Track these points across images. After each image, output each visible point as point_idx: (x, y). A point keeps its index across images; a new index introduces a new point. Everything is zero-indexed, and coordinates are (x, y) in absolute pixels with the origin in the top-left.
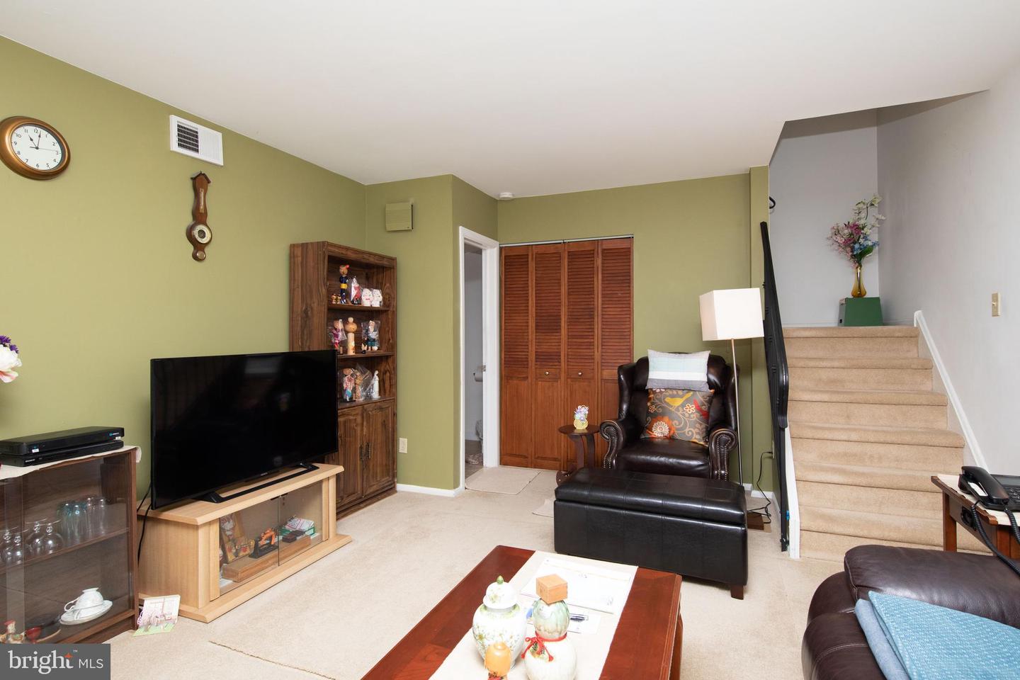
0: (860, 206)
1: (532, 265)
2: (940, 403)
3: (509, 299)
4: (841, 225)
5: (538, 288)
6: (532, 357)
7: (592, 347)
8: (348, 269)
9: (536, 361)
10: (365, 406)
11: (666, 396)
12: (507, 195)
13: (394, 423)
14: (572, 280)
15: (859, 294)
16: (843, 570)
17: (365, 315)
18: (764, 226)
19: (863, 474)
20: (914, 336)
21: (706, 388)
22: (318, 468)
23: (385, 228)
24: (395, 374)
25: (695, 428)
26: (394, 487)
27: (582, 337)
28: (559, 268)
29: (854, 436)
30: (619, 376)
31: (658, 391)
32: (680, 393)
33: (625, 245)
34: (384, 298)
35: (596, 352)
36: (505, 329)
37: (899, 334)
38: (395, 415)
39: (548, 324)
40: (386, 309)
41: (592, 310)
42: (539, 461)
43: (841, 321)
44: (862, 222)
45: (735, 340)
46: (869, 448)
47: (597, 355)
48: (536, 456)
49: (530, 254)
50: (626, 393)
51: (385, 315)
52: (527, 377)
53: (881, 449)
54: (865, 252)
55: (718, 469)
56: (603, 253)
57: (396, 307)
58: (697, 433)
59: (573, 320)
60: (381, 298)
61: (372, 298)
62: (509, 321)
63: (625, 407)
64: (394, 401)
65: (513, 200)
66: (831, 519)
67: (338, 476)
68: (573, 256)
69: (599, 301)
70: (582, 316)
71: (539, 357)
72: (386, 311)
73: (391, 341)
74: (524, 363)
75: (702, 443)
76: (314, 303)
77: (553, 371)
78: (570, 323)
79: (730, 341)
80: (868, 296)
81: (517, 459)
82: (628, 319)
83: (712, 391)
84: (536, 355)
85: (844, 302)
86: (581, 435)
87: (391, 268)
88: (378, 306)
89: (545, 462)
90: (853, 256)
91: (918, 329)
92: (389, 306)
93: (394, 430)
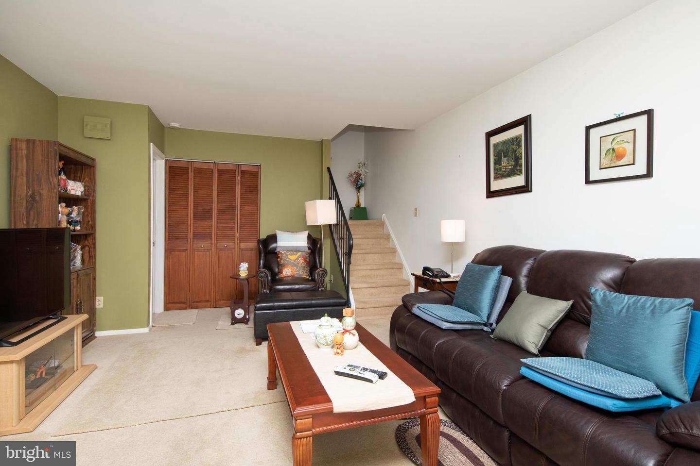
0: (360, 164)
1: (191, 175)
2: (394, 251)
3: (171, 196)
4: (353, 172)
5: (196, 191)
6: (191, 235)
7: (233, 229)
8: (63, 164)
9: (193, 239)
10: (79, 272)
11: (287, 255)
12: (176, 125)
13: (94, 285)
14: (220, 187)
15: (358, 205)
16: (402, 303)
17: (71, 201)
18: (329, 169)
19: (374, 283)
20: (382, 224)
21: (307, 250)
22: (67, 318)
23: (84, 135)
24: (95, 248)
25: (304, 270)
26: (94, 334)
27: (227, 223)
28: (212, 178)
29: (369, 267)
30: (259, 246)
31: (283, 252)
32: (295, 253)
33: (255, 170)
34: (85, 190)
35: (236, 233)
36: (169, 217)
37: (378, 224)
38: (94, 279)
39: (203, 213)
40: (86, 197)
41: (234, 207)
42: (194, 304)
43: (351, 218)
44: (361, 172)
45: (323, 225)
46: (374, 272)
47: (237, 235)
48: (193, 301)
49: (190, 168)
50: (262, 255)
51: (86, 202)
52: (187, 250)
53: (377, 272)
54: (362, 186)
55: (321, 288)
56: (241, 173)
57: (94, 196)
58: (306, 272)
59: (220, 212)
60: (82, 189)
61: (76, 188)
62: (172, 212)
63: (261, 262)
64: (94, 268)
65: (179, 129)
66: (365, 302)
67: (83, 323)
68: (221, 172)
69: (238, 201)
70: (227, 210)
71: (196, 236)
72: (86, 200)
73: (90, 223)
74: (185, 240)
75: (308, 277)
76: (43, 189)
77: (207, 245)
78: (218, 214)
79: (321, 225)
80: (361, 207)
81: (178, 305)
82: (256, 213)
83: (310, 251)
84: (193, 235)
85: (353, 209)
86: (243, 279)
87: (92, 166)
88: (80, 195)
89: (199, 304)
90: (357, 188)
91: (384, 222)
92: (88, 195)
93: (94, 291)
